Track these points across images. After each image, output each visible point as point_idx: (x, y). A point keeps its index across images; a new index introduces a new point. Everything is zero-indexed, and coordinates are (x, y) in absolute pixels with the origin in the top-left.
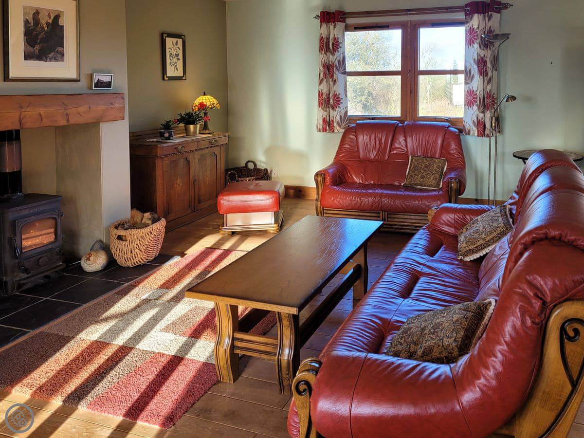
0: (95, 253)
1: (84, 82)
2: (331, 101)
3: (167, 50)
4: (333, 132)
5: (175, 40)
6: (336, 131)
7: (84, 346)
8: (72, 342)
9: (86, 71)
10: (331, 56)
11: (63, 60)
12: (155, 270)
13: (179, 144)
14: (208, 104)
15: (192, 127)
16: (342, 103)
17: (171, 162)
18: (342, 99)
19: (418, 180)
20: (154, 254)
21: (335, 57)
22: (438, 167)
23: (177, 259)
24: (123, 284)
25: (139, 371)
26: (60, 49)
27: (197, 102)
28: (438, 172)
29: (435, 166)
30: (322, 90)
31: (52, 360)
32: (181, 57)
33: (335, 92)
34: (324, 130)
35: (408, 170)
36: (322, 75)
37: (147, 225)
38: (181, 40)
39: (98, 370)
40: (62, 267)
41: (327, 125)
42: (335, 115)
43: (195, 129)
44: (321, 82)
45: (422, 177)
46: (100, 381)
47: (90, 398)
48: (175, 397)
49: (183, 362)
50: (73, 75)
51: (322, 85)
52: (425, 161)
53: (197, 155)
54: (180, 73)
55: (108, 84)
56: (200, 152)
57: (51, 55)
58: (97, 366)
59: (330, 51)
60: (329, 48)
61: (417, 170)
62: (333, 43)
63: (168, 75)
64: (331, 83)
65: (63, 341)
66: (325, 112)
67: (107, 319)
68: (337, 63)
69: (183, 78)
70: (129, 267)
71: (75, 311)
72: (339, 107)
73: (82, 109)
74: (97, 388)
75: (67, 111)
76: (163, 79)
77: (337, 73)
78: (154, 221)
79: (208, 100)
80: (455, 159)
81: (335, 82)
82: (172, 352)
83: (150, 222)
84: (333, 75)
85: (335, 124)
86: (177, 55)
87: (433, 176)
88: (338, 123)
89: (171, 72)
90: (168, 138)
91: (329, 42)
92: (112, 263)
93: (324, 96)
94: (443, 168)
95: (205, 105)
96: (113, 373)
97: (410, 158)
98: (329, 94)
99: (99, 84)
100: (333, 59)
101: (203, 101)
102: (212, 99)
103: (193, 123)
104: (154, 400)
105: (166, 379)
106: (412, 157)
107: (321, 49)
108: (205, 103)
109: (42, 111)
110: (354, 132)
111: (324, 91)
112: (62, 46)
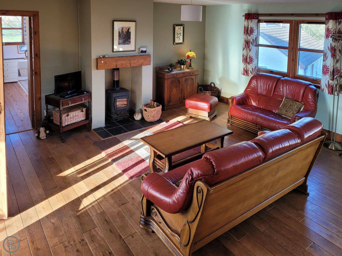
0: (138, 114)
1: (137, 51)
2: (248, 60)
3: (176, 32)
4: (248, 76)
5: (179, 27)
6: (249, 75)
7: (123, 146)
8: (120, 144)
9: (138, 47)
10: (249, 37)
11: (130, 44)
12: (155, 125)
13: (175, 74)
14: (191, 56)
15: (182, 66)
16: (253, 61)
17: (171, 81)
18: (254, 59)
19: (284, 112)
20: (157, 119)
21: (251, 38)
22: (297, 107)
23: (164, 123)
24: (143, 128)
25: (131, 159)
26: (129, 40)
27: (187, 54)
28: (296, 110)
29: (296, 106)
30: (244, 54)
31: (114, 147)
32: (182, 34)
33: (250, 55)
34: (244, 74)
35: (281, 105)
36: (244, 46)
37: (155, 107)
38: (182, 27)
39: (122, 155)
40: (128, 116)
41: (246, 72)
42: (250, 67)
43: (184, 67)
44: (243, 49)
45: (286, 111)
46: (121, 158)
47: (117, 162)
48: (136, 172)
49: (145, 162)
50: (133, 49)
51: (244, 51)
52: (291, 102)
53: (184, 79)
54: (181, 41)
55: (145, 52)
56: (185, 78)
57: (126, 43)
58: (123, 153)
59: (248, 34)
60: (248, 32)
61: (285, 106)
62: (250, 30)
63: (176, 42)
64: (249, 51)
65: (119, 142)
66: (244, 65)
67: (132, 139)
68: (251, 40)
69: (183, 43)
70: (148, 122)
71: (126, 133)
72: (252, 64)
73: (135, 61)
74: (120, 160)
75: (131, 62)
76: (174, 44)
77: (251, 45)
78: (157, 106)
79: (192, 54)
80: (309, 105)
81: (250, 50)
82: (143, 158)
83: (156, 106)
84: (249, 46)
85: (249, 72)
86: (181, 33)
87: (292, 112)
88: (251, 71)
89: (177, 41)
90: (171, 71)
91: (248, 29)
92: (143, 118)
93: (245, 57)
94: (300, 109)
95: (190, 56)
96: (125, 157)
97: (284, 98)
98: (247, 56)
99: (142, 52)
100: (250, 38)
101: (189, 54)
102: (193, 53)
103: (183, 64)
104: (131, 170)
105: (137, 165)
106: (285, 98)
107: (244, 33)
108: (190, 55)
109: (123, 62)
110: (256, 79)
111: (245, 54)
112: (130, 39)
